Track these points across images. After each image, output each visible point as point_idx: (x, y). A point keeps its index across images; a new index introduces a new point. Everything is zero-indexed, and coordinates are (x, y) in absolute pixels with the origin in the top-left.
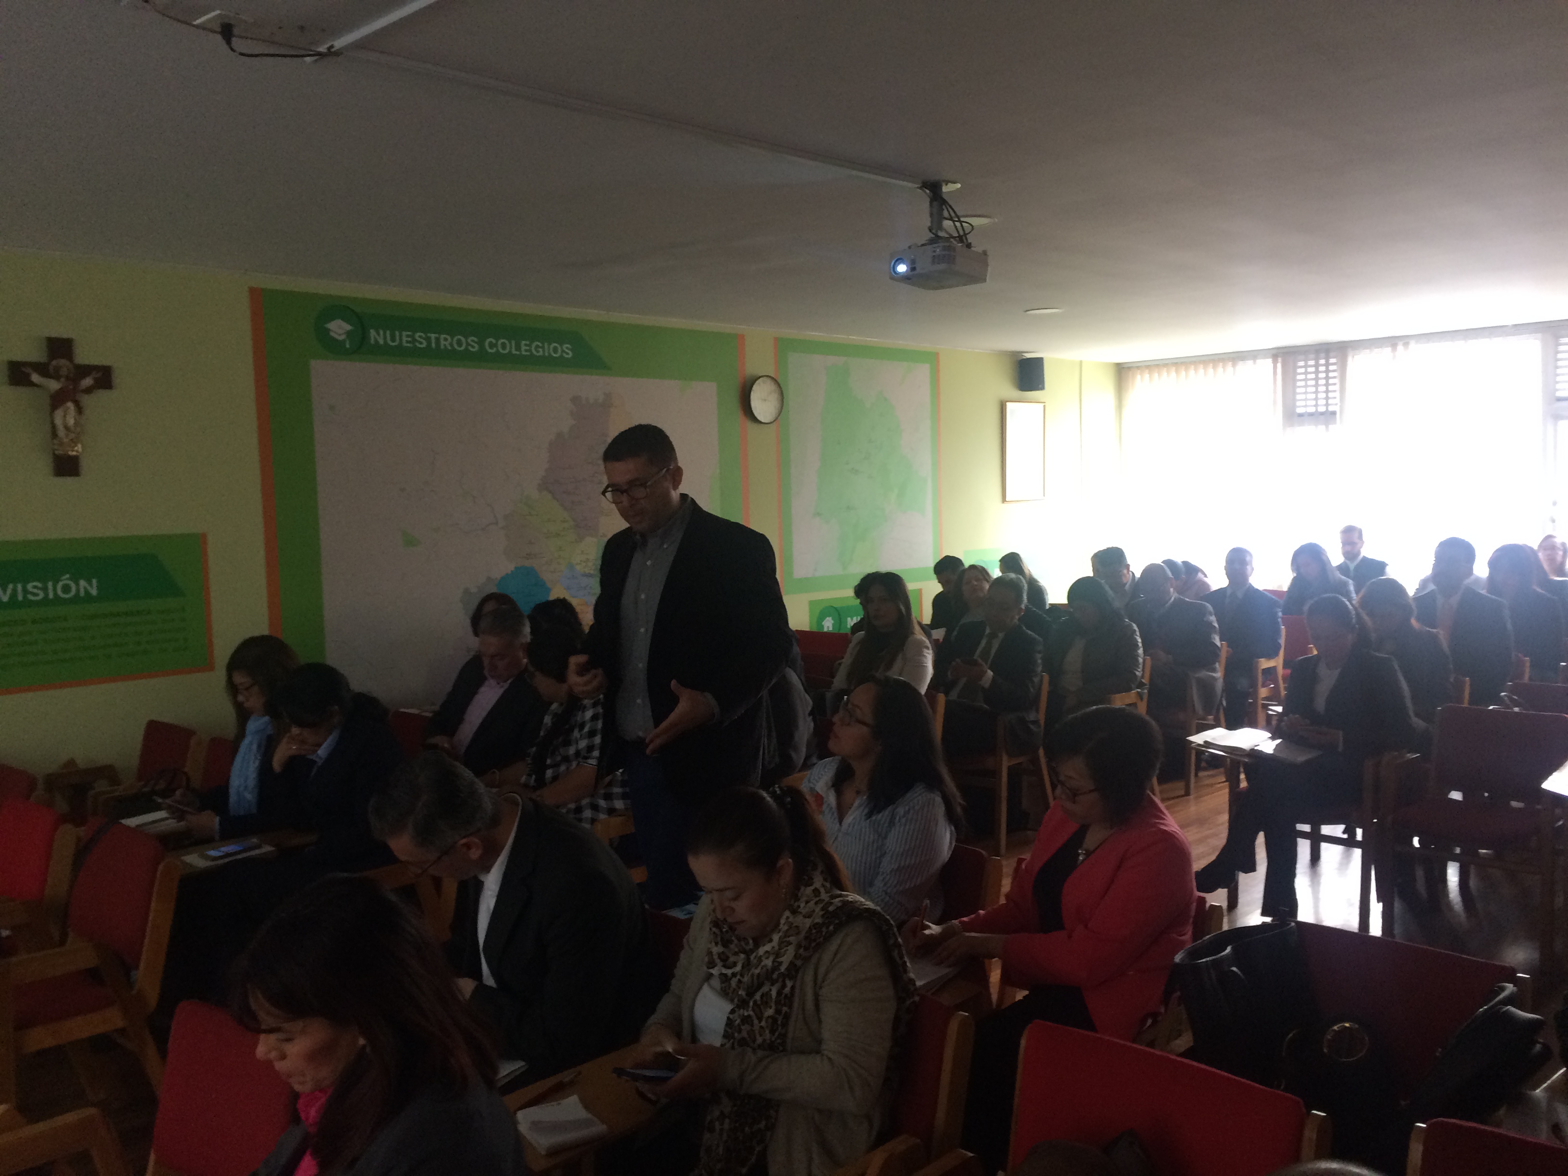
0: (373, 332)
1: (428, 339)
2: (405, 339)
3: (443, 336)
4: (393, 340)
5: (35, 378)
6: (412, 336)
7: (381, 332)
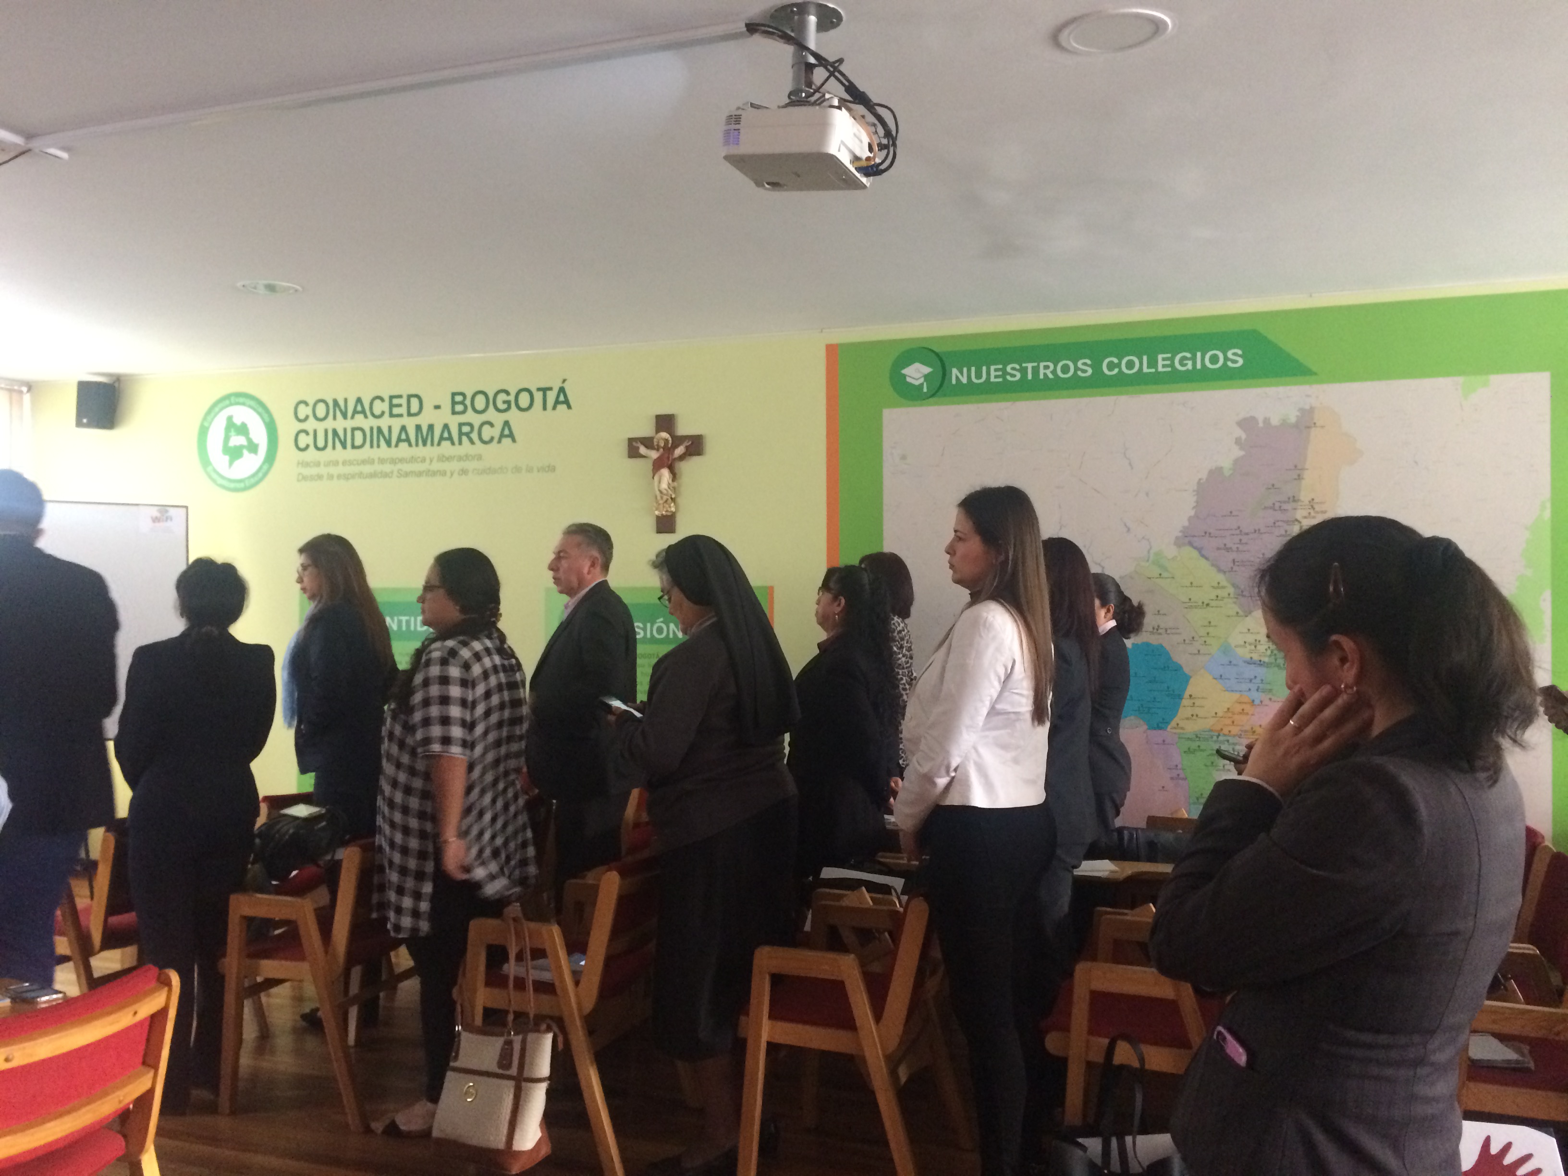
0: (955, 371)
1: (1024, 371)
2: (993, 373)
3: (1042, 365)
4: (978, 376)
5: (643, 450)
6: (1004, 370)
7: (965, 370)
